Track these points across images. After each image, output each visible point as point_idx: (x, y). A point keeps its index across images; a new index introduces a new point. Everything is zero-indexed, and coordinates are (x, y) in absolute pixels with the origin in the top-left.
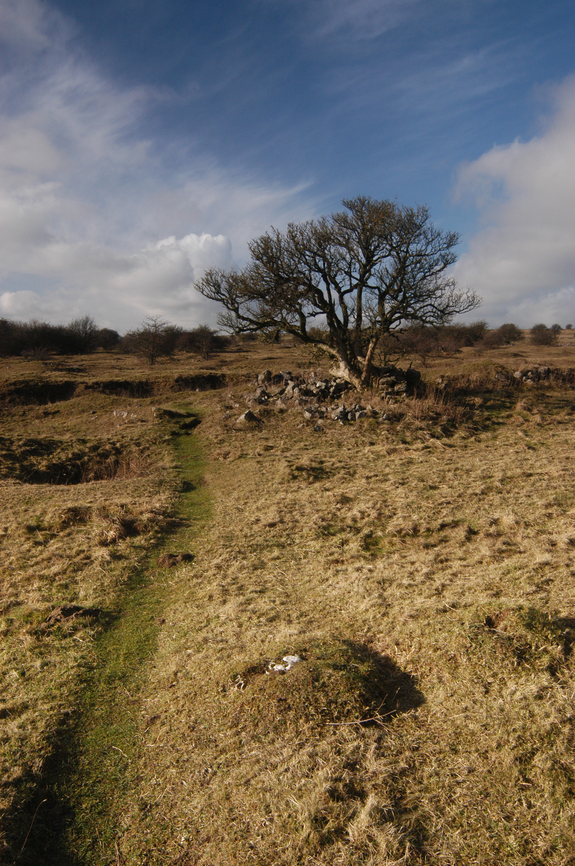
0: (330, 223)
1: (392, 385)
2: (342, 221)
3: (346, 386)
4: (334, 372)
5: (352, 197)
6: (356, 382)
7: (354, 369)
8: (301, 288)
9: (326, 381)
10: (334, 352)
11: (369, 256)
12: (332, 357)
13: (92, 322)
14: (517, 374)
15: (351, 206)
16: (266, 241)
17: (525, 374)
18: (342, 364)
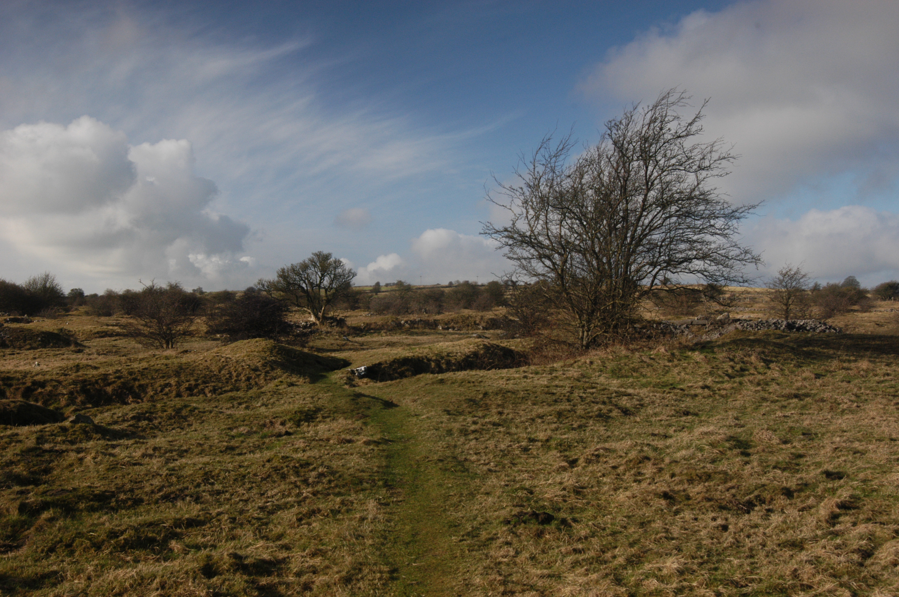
0: (306, 262)
1: (332, 323)
2: (312, 261)
3: (314, 324)
4: (309, 319)
5: (316, 251)
6: (318, 322)
7: (316, 316)
8: (296, 286)
9: (306, 322)
10: (309, 311)
11: (322, 275)
12: (310, 313)
13: (53, 280)
14: (403, 322)
15: (316, 255)
16: (283, 270)
17: (406, 322)
18: (312, 316)
